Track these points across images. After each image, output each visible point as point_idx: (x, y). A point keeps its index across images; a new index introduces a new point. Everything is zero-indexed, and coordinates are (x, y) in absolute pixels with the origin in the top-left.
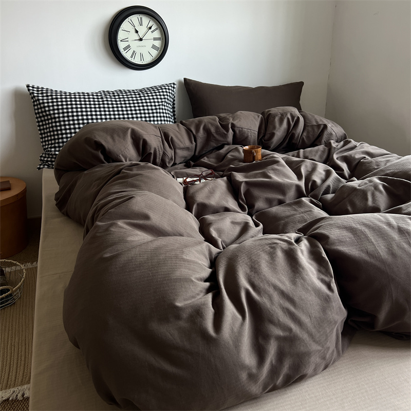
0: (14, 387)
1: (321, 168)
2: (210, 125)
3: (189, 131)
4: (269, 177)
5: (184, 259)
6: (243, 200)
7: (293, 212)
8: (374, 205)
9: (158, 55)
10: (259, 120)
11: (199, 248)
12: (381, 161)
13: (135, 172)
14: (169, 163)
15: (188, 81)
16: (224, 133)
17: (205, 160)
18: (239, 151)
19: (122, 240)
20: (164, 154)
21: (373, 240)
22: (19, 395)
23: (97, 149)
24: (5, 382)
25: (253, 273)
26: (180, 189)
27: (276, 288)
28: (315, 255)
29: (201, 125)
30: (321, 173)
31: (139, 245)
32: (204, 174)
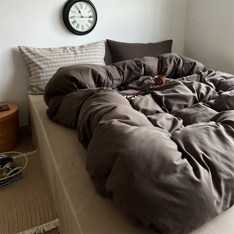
0: (37, 226)
1: (203, 86)
2: (131, 65)
3: (119, 69)
4: (178, 92)
6: (164, 106)
9: (92, 26)
10: (157, 61)
13: (102, 93)
15: (109, 41)
16: (139, 69)
17: (131, 85)
18: (150, 79)
20: (108, 83)
22: (42, 231)
23: (73, 82)
24: (30, 224)
25: (202, 145)
29: (125, 65)
30: (204, 89)
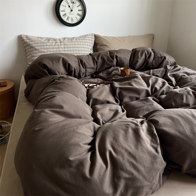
1: (160, 80)
2: (104, 56)
3: (93, 59)
4: (132, 85)
5: (78, 132)
6: (117, 97)
7: (143, 105)
8: (186, 102)
9: (80, 19)
10: (130, 53)
11: (88, 125)
12: (193, 78)
13: (61, 81)
14: (83, 75)
16: (112, 60)
17: (101, 74)
18: (118, 70)
19: (46, 120)
20: (80, 71)
21: (183, 125)
23: (44, 68)
25: (114, 141)
26: (85, 90)
27: (126, 150)
28: (150, 132)
29: (100, 56)
30: (160, 84)
31: (54, 124)
32: (99, 82)
